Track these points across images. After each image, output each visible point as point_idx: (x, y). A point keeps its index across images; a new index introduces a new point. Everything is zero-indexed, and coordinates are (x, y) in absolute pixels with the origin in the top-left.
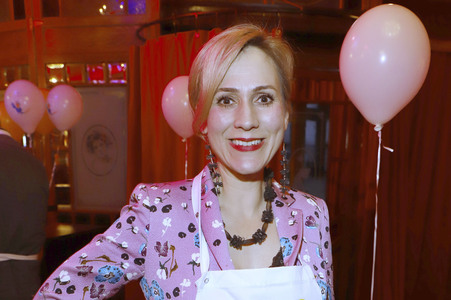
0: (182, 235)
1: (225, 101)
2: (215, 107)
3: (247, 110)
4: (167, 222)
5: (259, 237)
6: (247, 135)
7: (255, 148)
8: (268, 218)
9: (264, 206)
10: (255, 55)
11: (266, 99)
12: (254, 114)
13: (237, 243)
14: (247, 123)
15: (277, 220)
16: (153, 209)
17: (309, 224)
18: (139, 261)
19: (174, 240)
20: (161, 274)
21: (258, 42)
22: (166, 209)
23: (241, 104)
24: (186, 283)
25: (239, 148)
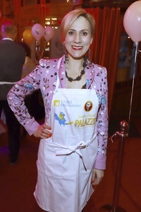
0: (52, 76)
1: (71, 33)
2: (68, 35)
3: (78, 37)
4: (47, 72)
5: (79, 79)
6: (77, 45)
7: (80, 49)
8: (83, 73)
9: (82, 69)
10: (82, 19)
11: (85, 34)
12: (80, 38)
13: (70, 80)
14: (78, 41)
15: (86, 73)
16: (44, 67)
17: (98, 75)
18: (38, 84)
19: (49, 78)
20: (44, 88)
21: (84, 15)
22: (48, 67)
23: (76, 34)
24: (51, 92)
25: (74, 49)
